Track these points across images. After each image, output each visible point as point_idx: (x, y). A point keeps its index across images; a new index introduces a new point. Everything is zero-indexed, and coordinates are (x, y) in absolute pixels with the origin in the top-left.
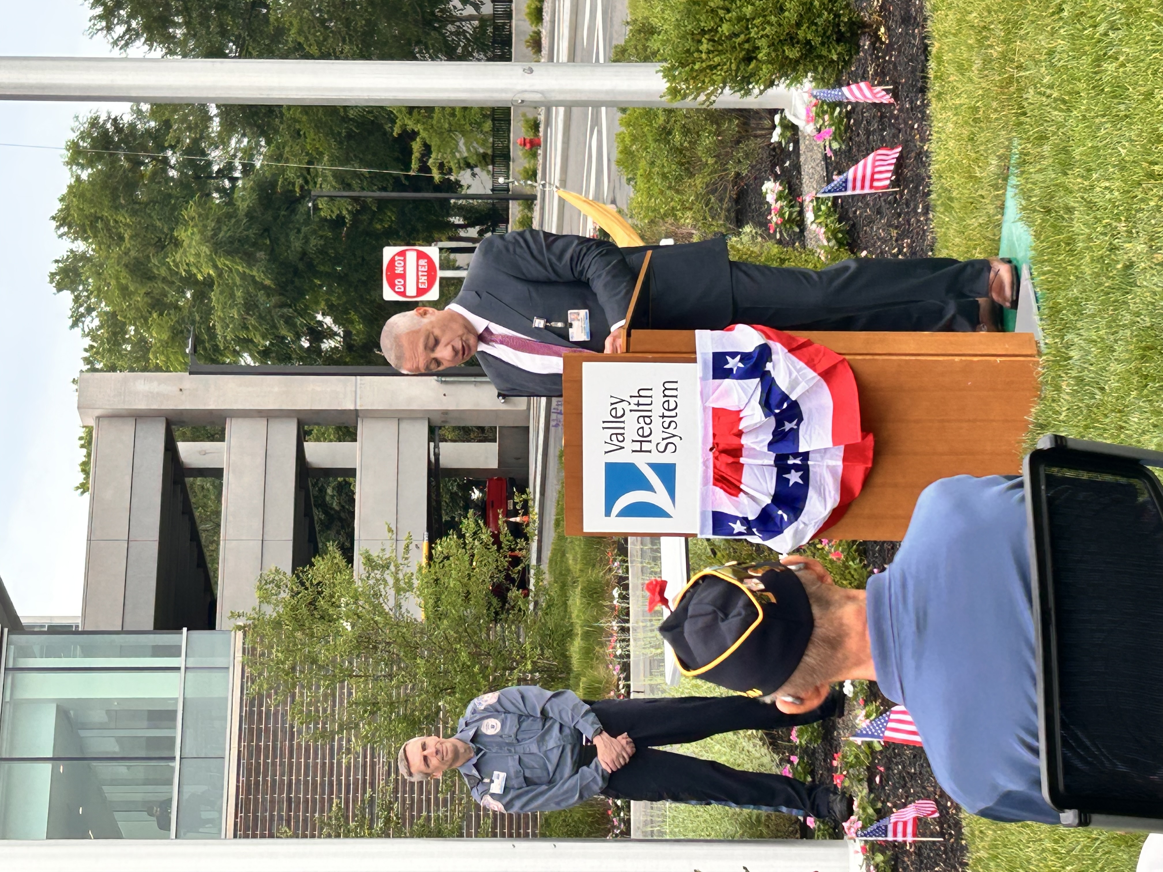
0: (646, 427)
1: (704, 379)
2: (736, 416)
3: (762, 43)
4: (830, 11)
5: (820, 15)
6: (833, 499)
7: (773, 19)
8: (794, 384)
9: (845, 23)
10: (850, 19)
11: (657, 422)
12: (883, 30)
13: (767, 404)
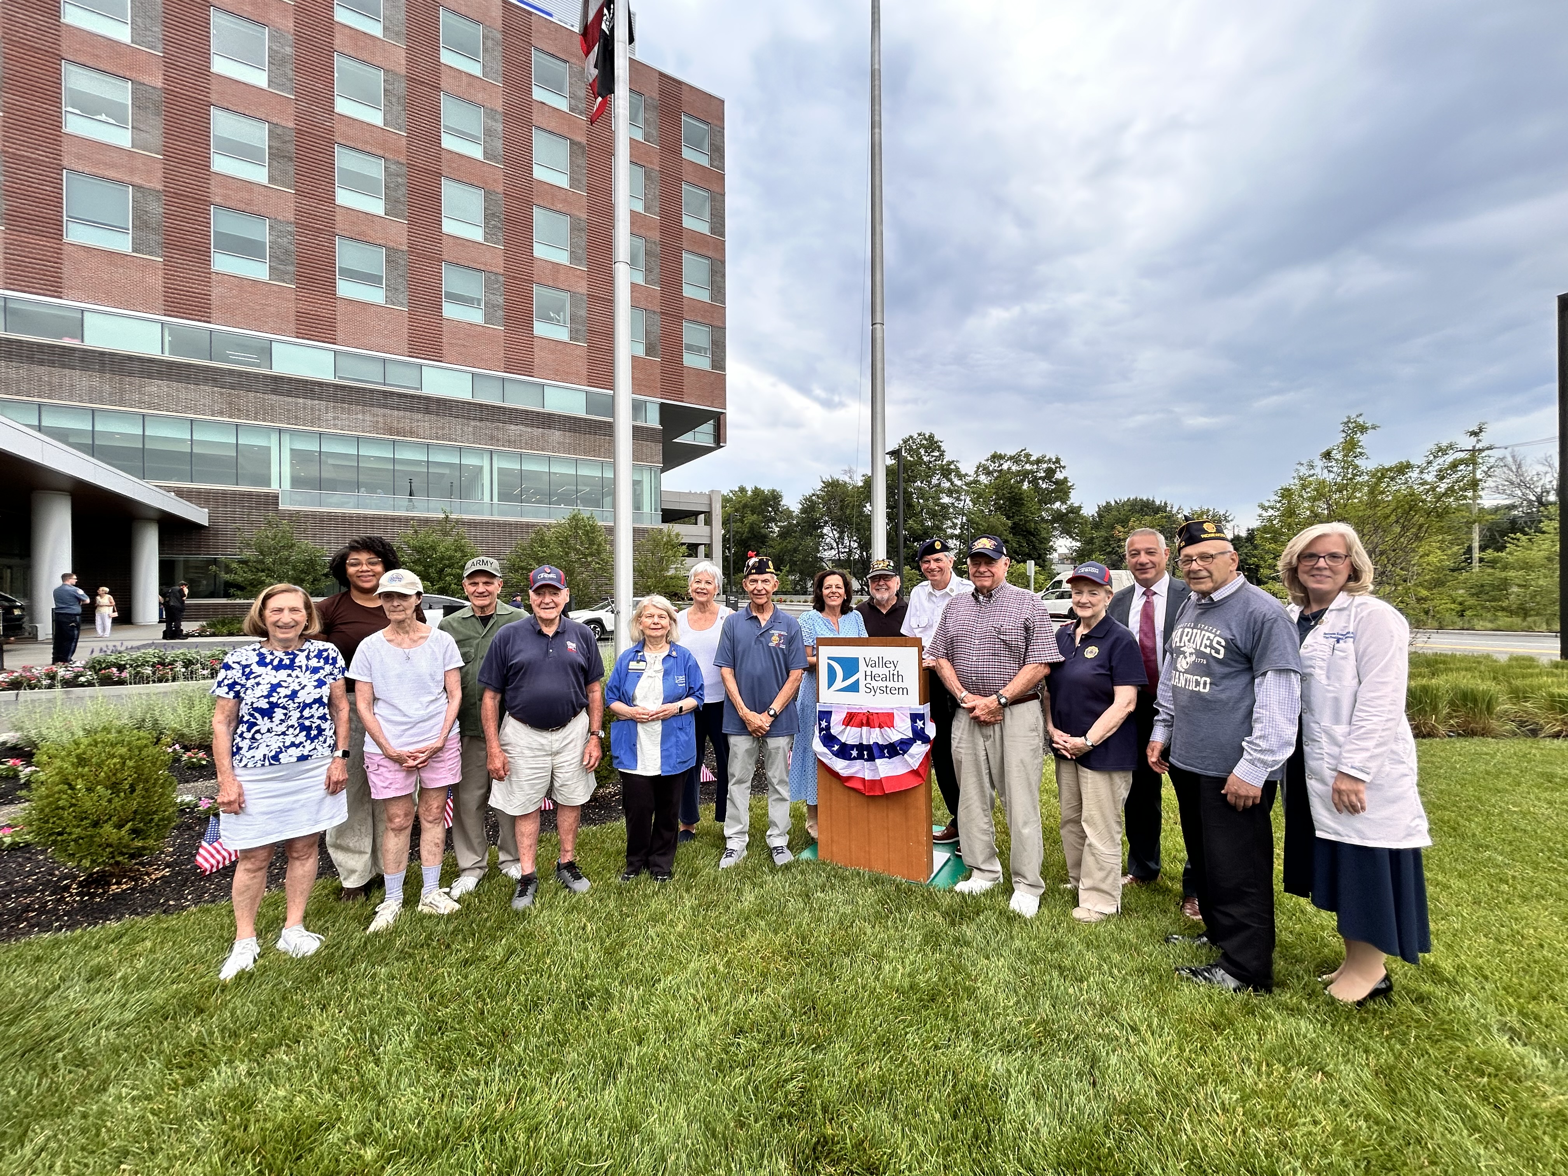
0: (880, 678)
1: (910, 709)
2: (891, 725)
6: (844, 773)
8: (912, 756)
11: (884, 684)
13: (900, 741)
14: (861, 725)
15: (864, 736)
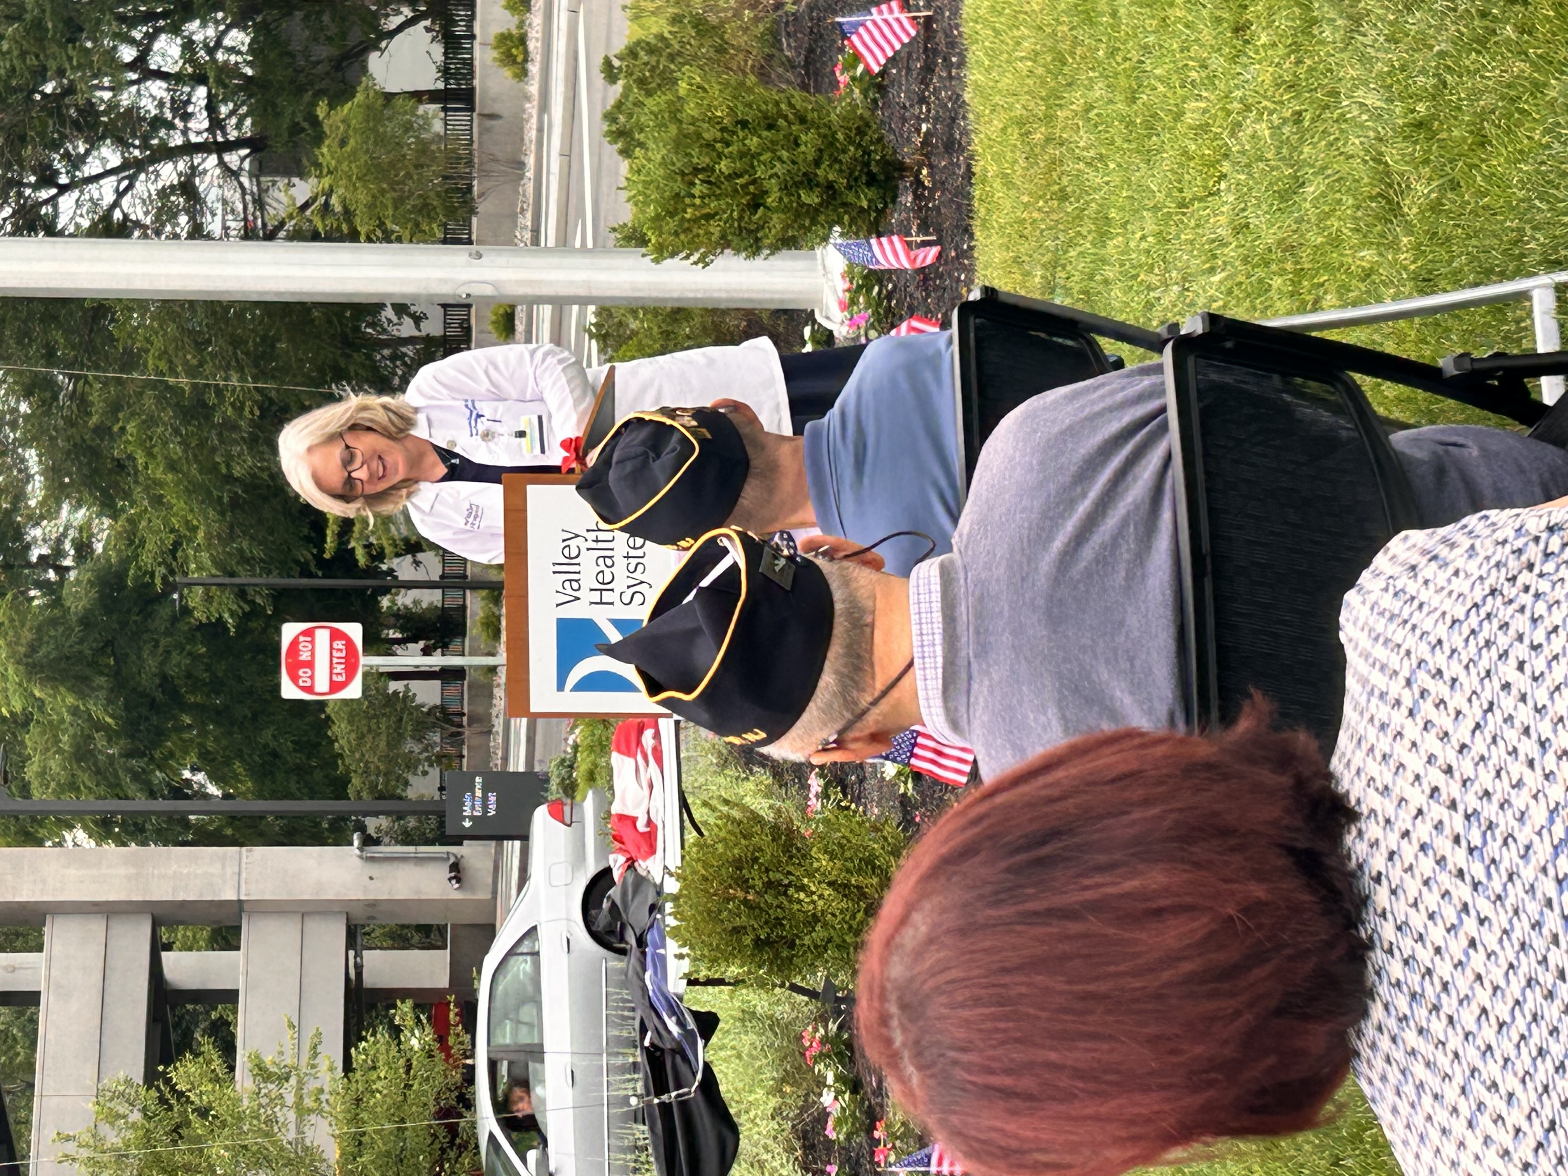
0: (607, 572)
3: (773, 185)
4: (859, 146)
5: (844, 151)
7: (785, 154)
9: (877, 162)
10: (883, 157)
11: (621, 564)
12: (925, 172)
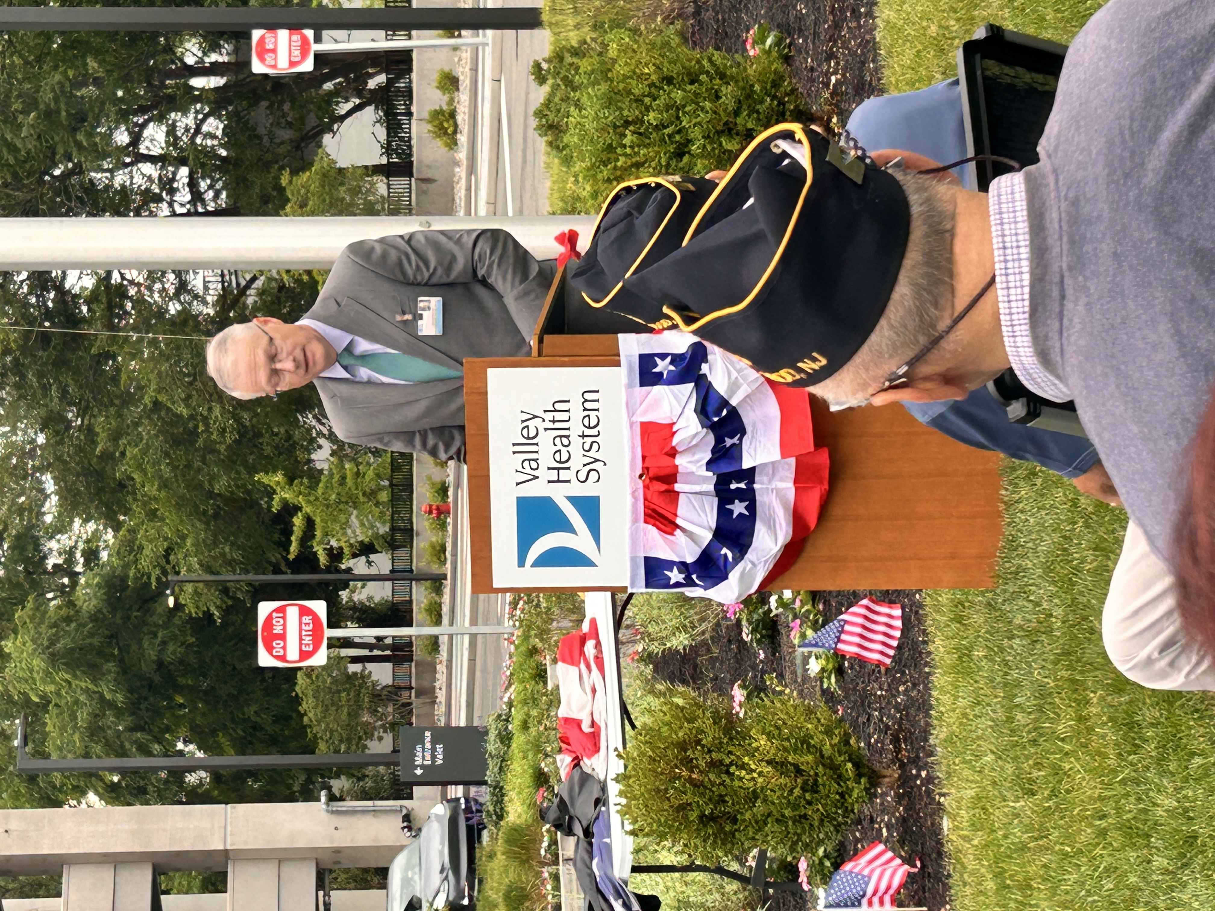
0: (564, 450)
1: (630, 386)
2: (668, 430)
3: (696, 133)
4: (774, 97)
5: (762, 102)
6: (784, 533)
7: (708, 105)
8: (734, 387)
9: (791, 111)
10: (796, 107)
11: (576, 442)
12: (835, 120)
13: (702, 411)
14: (673, 496)
15: (697, 488)
